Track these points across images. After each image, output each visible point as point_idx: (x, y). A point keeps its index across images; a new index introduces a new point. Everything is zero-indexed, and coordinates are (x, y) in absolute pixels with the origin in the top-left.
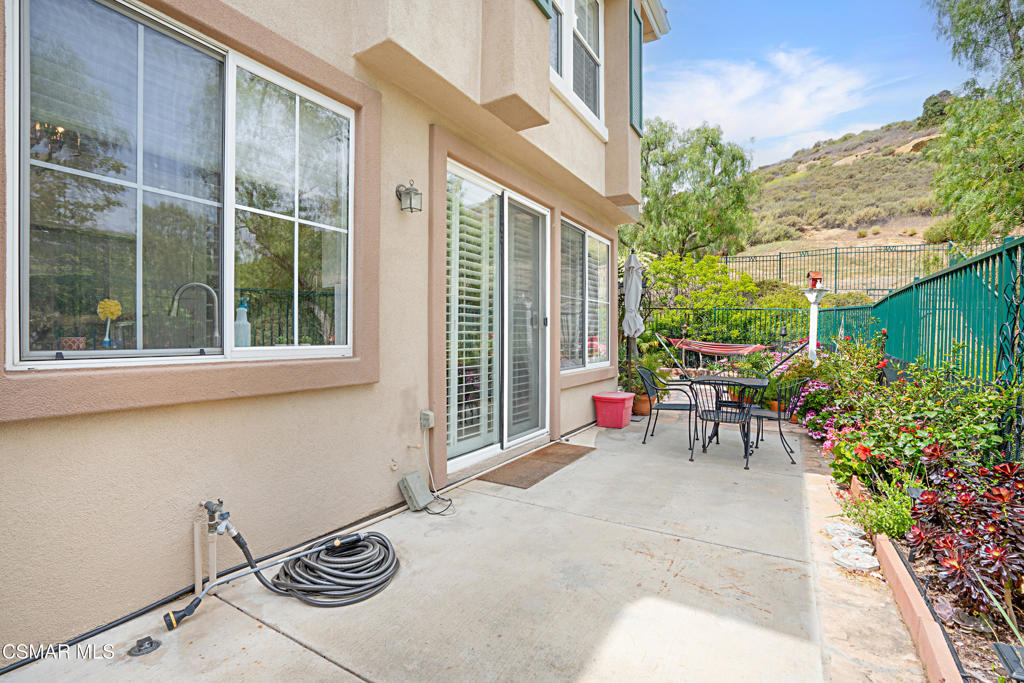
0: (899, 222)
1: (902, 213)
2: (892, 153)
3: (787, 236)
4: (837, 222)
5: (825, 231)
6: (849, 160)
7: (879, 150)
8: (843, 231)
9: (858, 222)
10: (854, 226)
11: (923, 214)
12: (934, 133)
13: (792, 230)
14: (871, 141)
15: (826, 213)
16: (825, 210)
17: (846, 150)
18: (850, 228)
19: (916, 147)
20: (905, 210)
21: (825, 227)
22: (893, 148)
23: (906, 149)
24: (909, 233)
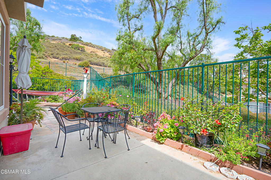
0: (72, 61)
1: (72, 58)
2: (65, 44)
3: (42, 58)
4: (57, 57)
5: (53, 59)
6: (55, 42)
7: (61, 42)
8: (58, 60)
9: (62, 58)
10: (61, 59)
11: (77, 60)
12: (73, 43)
13: (44, 56)
14: (60, 40)
15: (53, 54)
16: (53, 53)
17: (53, 40)
18: (60, 59)
19: (70, 45)
20: (73, 58)
21: (53, 58)
22: (65, 43)
23: (68, 44)
24: (75, 63)
